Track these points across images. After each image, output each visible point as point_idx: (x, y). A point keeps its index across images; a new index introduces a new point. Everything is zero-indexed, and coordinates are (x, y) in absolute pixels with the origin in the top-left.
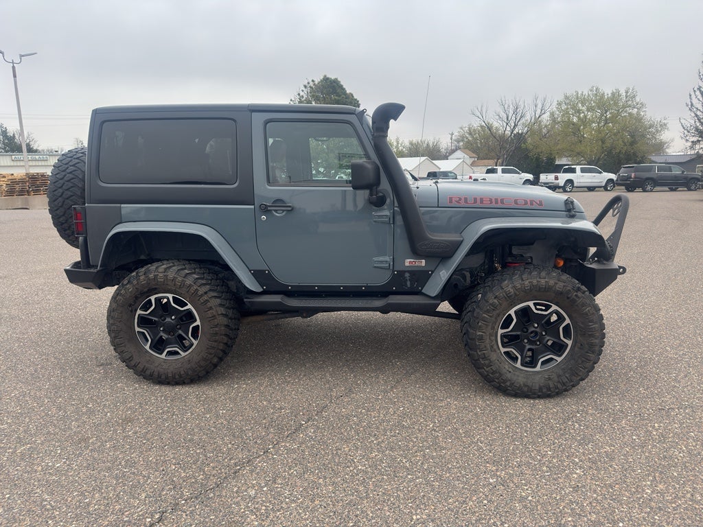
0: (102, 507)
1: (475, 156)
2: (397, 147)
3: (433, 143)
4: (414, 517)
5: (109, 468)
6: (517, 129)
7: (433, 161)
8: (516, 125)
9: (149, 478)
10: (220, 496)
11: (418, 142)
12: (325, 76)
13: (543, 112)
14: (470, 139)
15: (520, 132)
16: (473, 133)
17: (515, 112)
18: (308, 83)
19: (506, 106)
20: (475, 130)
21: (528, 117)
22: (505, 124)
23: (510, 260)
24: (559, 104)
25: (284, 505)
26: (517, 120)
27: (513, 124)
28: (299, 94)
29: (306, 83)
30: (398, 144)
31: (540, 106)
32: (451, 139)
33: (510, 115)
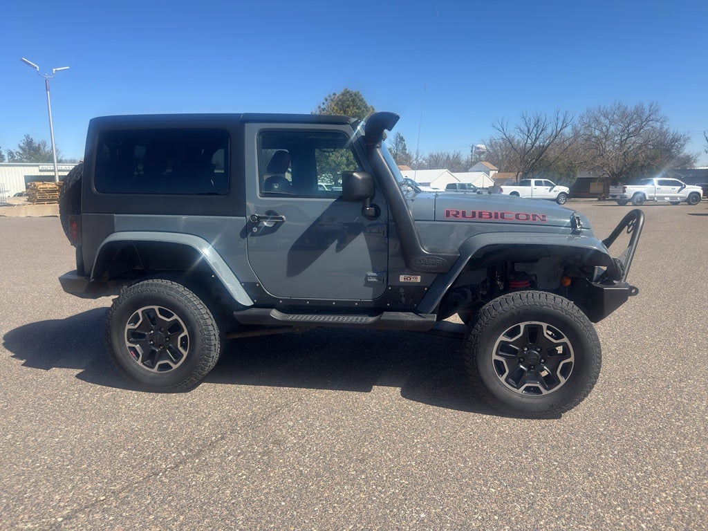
0: (177, 430)
1: (496, 168)
2: (416, 159)
3: (454, 156)
4: (416, 441)
5: (178, 408)
6: (538, 143)
7: (453, 174)
8: (537, 139)
9: (209, 414)
10: (266, 425)
11: (438, 155)
12: (346, 89)
13: (564, 125)
14: (492, 151)
15: (541, 144)
16: (494, 146)
17: (536, 125)
18: (330, 96)
19: (527, 119)
20: (496, 143)
21: (549, 131)
22: (526, 137)
23: (512, 277)
24: (582, 117)
25: (316, 431)
26: (539, 133)
27: (534, 137)
28: (319, 107)
29: (327, 96)
30: (418, 156)
31: (561, 119)
32: (472, 151)
33: (531, 128)
